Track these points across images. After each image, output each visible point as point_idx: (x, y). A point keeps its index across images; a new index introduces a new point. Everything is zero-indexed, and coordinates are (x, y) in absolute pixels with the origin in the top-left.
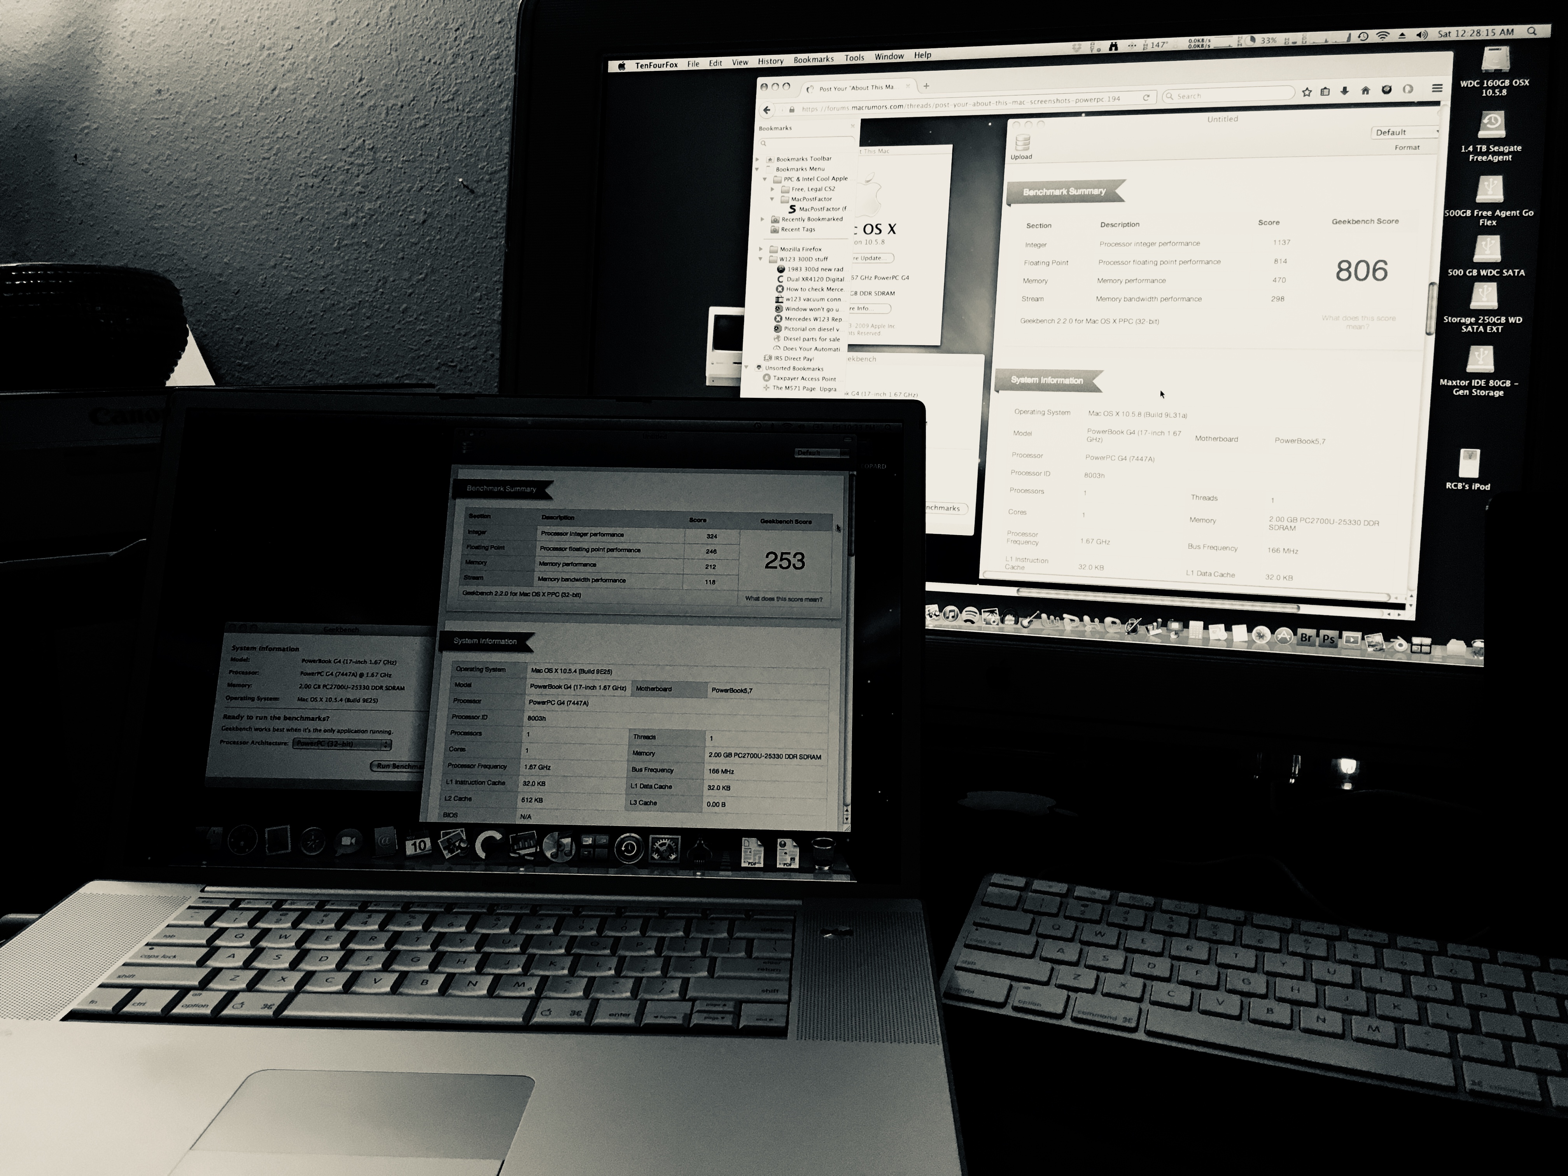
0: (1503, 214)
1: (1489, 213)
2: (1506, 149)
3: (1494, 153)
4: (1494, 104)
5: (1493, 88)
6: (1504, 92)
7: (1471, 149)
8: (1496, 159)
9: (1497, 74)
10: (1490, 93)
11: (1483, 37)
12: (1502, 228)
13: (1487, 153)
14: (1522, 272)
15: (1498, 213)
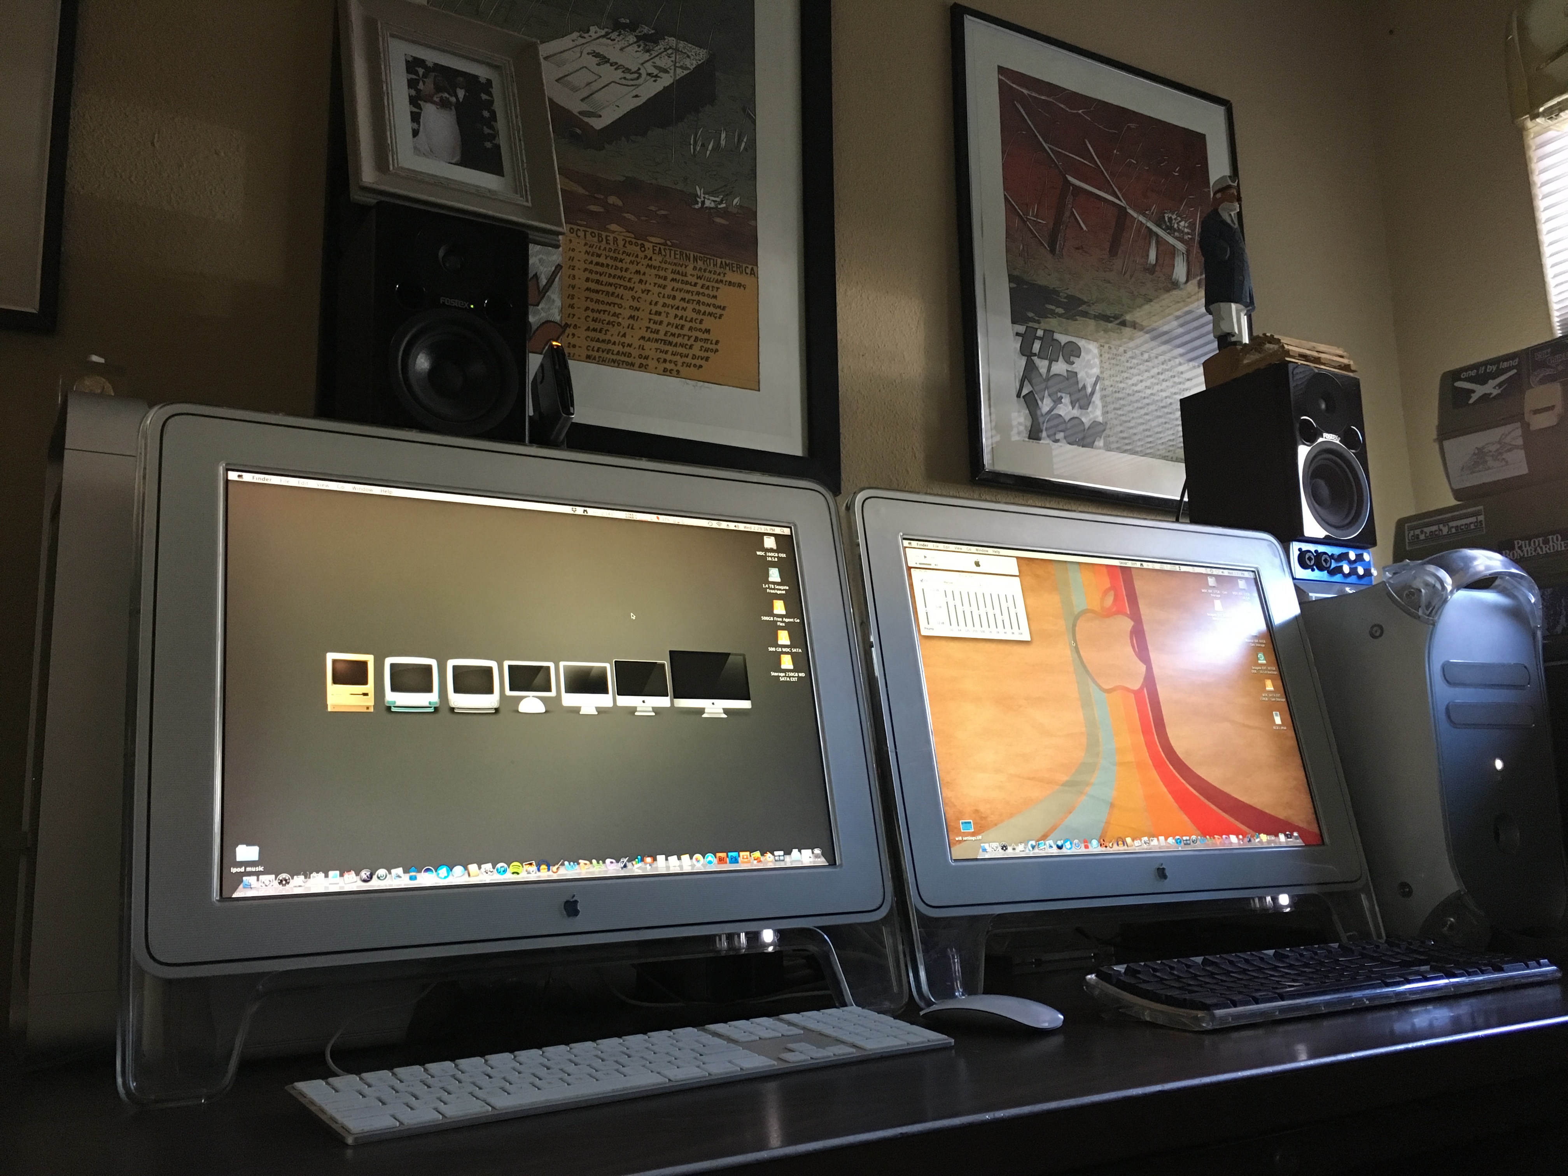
0: (787, 620)
1: (781, 619)
2: (782, 588)
3: (778, 589)
4: (773, 565)
5: (771, 557)
6: (776, 559)
7: (767, 586)
8: (779, 592)
9: (771, 550)
10: (769, 559)
11: (763, 531)
12: (787, 627)
13: (774, 589)
14: (800, 650)
15: (784, 619)
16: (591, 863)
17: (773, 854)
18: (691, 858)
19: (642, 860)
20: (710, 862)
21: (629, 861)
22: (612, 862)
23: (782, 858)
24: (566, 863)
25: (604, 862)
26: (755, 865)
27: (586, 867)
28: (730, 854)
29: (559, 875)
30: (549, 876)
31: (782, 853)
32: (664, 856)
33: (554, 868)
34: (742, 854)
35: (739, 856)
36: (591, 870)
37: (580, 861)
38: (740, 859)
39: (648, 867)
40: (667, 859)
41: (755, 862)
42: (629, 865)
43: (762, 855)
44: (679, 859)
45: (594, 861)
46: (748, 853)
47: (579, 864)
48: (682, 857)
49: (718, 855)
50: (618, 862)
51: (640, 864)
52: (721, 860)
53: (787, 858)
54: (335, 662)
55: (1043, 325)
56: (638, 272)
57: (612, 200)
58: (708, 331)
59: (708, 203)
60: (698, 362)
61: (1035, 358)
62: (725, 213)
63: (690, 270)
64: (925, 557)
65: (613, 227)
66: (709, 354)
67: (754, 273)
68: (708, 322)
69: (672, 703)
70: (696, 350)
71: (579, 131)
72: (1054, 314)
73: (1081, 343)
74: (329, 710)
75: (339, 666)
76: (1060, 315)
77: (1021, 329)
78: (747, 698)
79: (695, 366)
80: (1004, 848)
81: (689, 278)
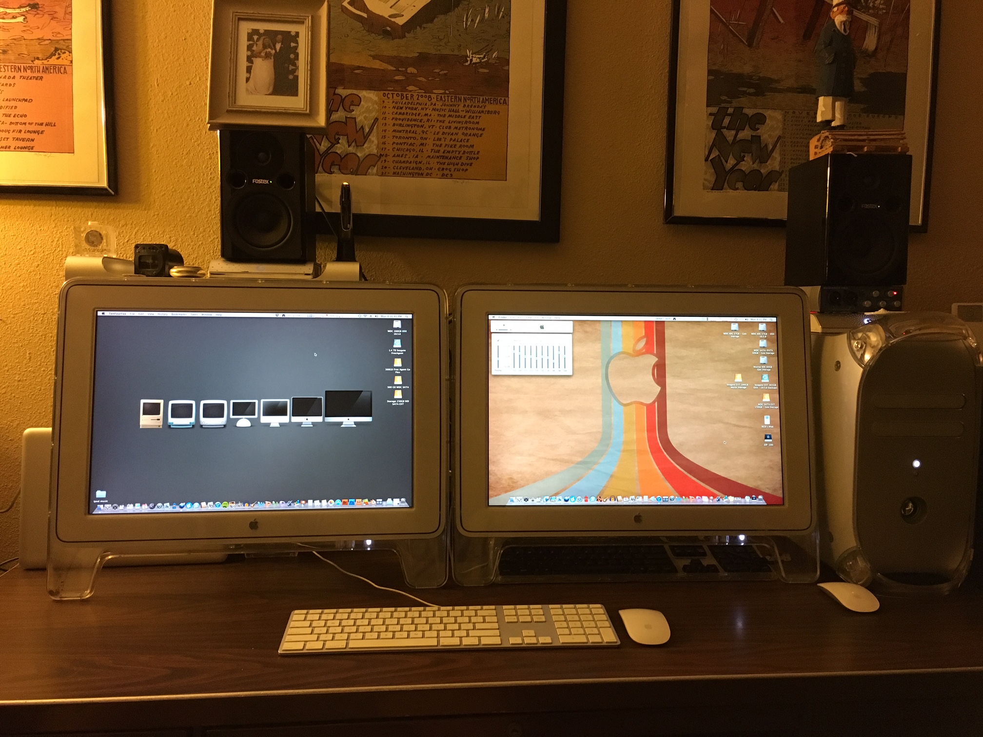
0: (402, 370)
1: (398, 370)
2: (402, 351)
3: (398, 352)
4: (397, 337)
5: (397, 333)
6: (400, 334)
7: (392, 350)
8: (399, 354)
9: (398, 329)
10: (396, 334)
11: (394, 318)
12: (402, 374)
13: (396, 352)
14: (408, 387)
15: (400, 369)
16: (272, 503)
17: (376, 501)
18: (327, 502)
19: (300, 502)
20: (338, 504)
21: (292, 502)
22: (283, 503)
23: (381, 503)
24: (259, 502)
25: (279, 503)
26: (365, 506)
27: (269, 504)
28: (350, 500)
29: (254, 508)
30: (249, 509)
31: (381, 500)
32: (312, 501)
33: (252, 505)
34: (357, 500)
35: (355, 501)
36: (272, 506)
37: (266, 502)
38: (355, 503)
39: (303, 505)
40: (313, 502)
41: (365, 504)
42: (292, 504)
43: (369, 501)
44: (320, 502)
45: (274, 502)
46: (361, 500)
47: (265, 503)
48: (322, 501)
49: (343, 500)
50: (286, 502)
51: (298, 504)
52: (344, 503)
53: (384, 503)
54: (144, 404)
55: (735, 103)
56: (426, 115)
57: (411, 70)
58: (472, 146)
59: (474, 60)
60: (464, 167)
61: (724, 131)
62: (487, 65)
63: (461, 108)
64: (504, 325)
65: (410, 88)
66: (473, 161)
67: (506, 103)
68: (473, 140)
69: (324, 419)
70: (464, 160)
71: (388, 29)
72: (745, 94)
73: (768, 113)
74: (141, 427)
75: (146, 406)
76: (750, 94)
77: (714, 110)
78: (370, 415)
79: (463, 170)
80: (526, 500)
81: (461, 114)
